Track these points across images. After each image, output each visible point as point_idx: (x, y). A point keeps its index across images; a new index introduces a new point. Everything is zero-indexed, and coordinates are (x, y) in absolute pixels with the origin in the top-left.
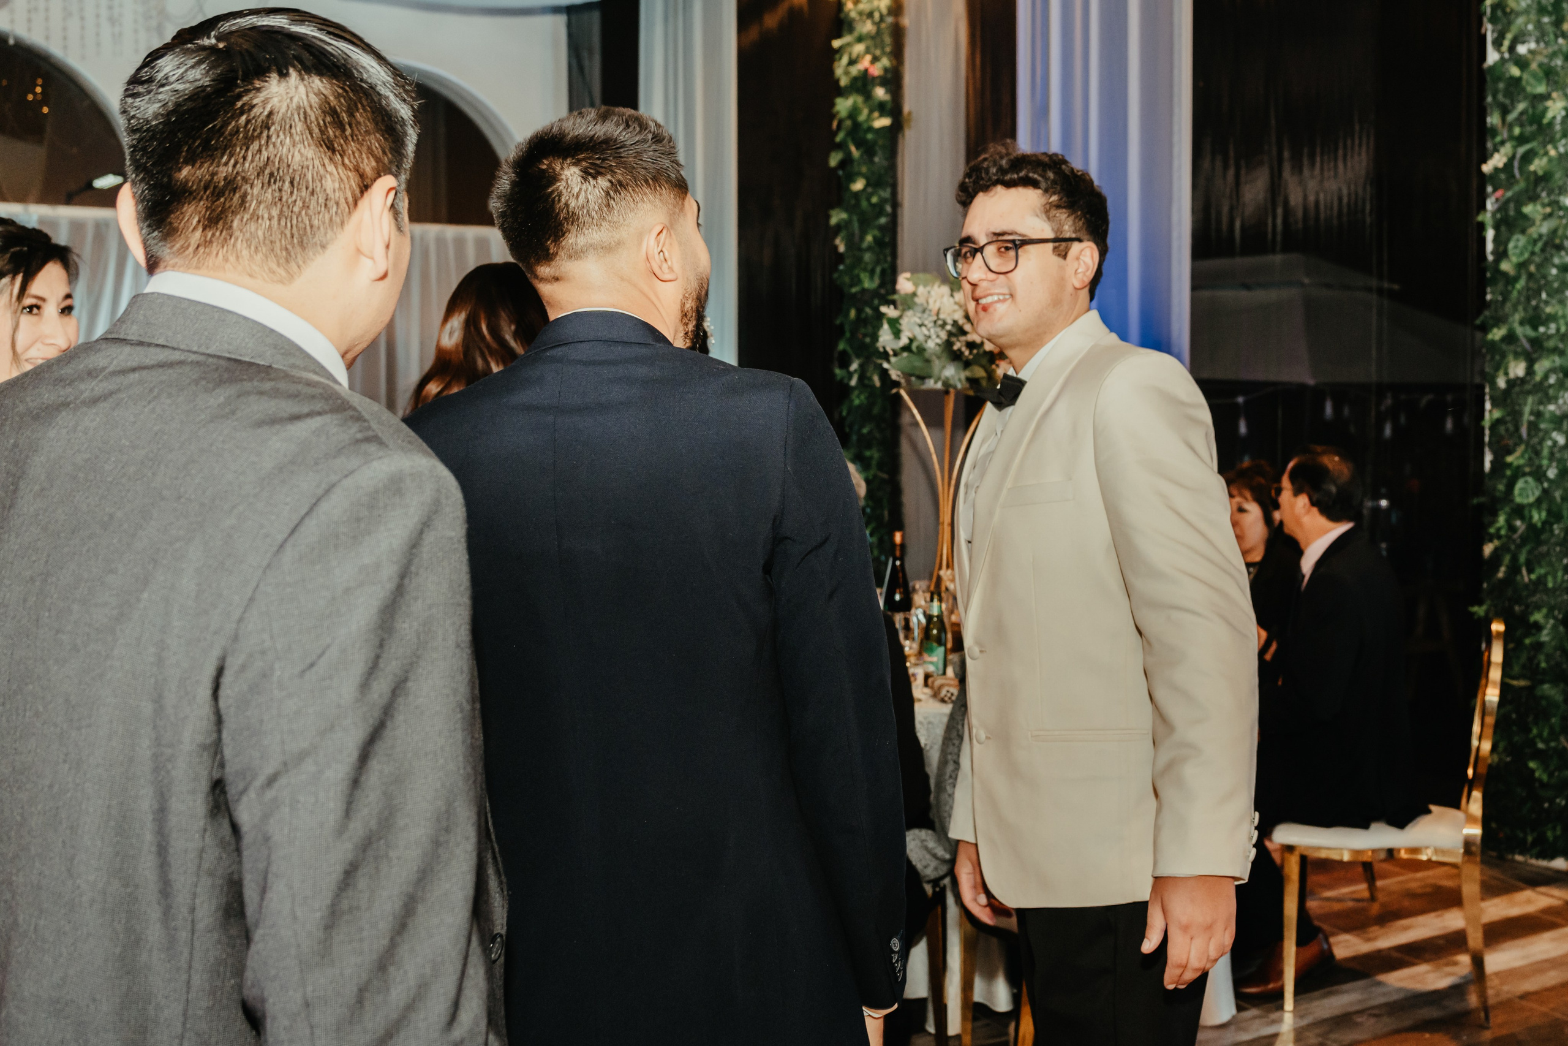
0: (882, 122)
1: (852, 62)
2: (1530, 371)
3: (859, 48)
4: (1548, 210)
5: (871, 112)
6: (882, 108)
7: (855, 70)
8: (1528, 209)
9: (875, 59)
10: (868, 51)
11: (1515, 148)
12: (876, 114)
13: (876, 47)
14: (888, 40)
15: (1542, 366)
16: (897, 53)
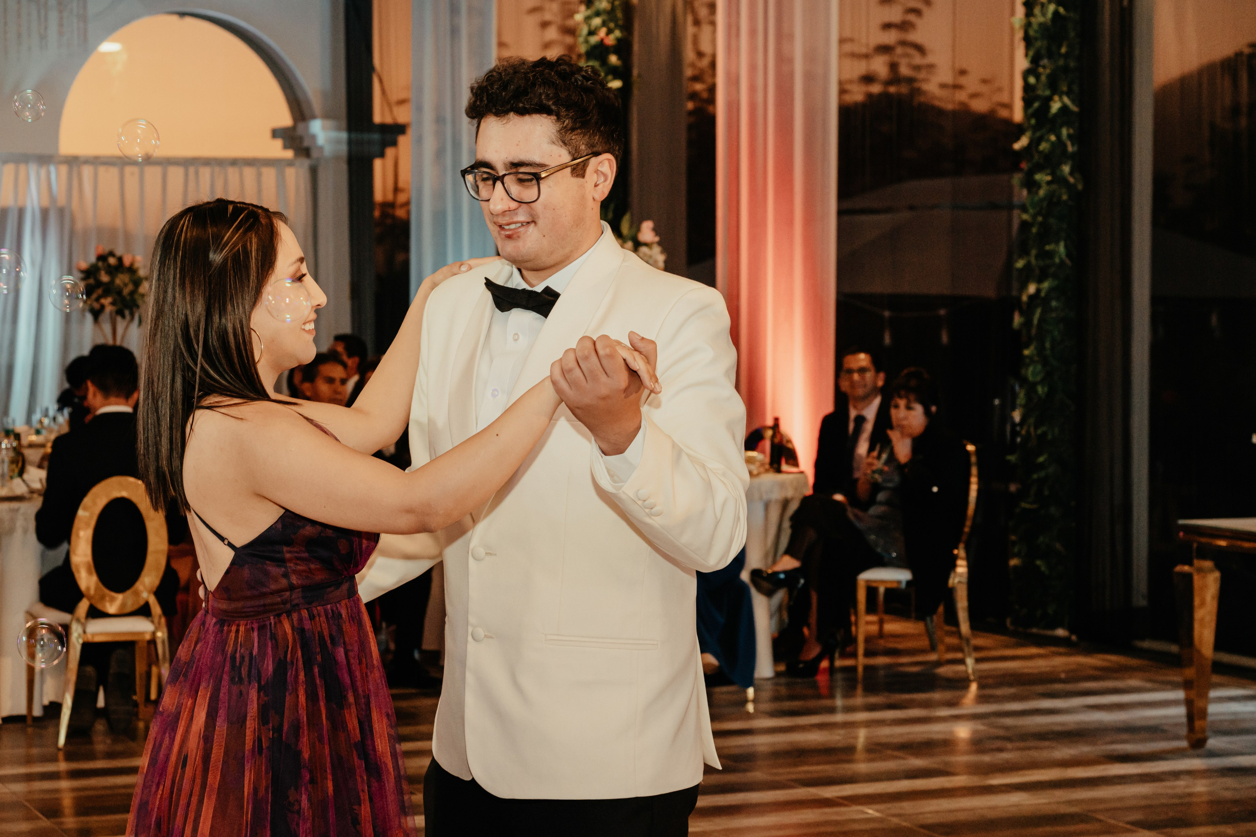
0: (616, 84)
1: (591, 33)
2: (1038, 291)
3: (597, 21)
4: (1049, 178)
5: (607, 74)
6: (616, 73)
7: (594, 40)
8: (1038, 177)
9: (610, 32)
10: (604, 24)
11: (1034, 132)
12: (610, 77)
13: (611, 21)
14: (619, 15)
15: (1046, 285)
16: (627, 27)
